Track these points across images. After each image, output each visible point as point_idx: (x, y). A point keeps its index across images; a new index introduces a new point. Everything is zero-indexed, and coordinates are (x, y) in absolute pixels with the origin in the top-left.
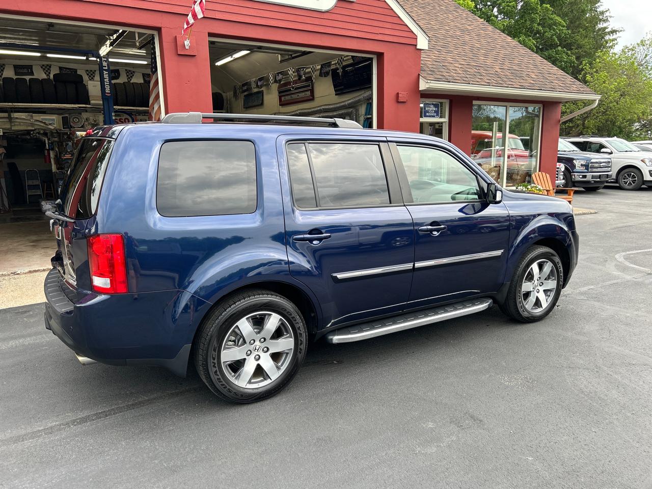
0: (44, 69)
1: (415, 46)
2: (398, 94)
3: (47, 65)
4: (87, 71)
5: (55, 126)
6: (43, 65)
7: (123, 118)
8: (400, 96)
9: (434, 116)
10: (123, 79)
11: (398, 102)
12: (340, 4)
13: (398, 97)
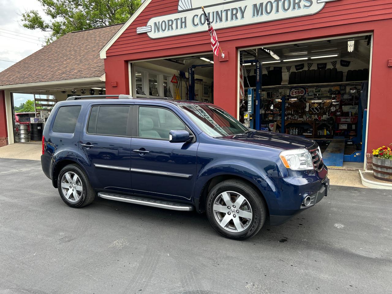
0: (267, 69)
3: (269, 67)
4: (287, 67)
5: (264, 97)
6: (267, 67)
7: (300, 91)
8: (389, 61)
10: (306, 68)
11: (389, 67)
12: (328, 5)
13: (388, 63)
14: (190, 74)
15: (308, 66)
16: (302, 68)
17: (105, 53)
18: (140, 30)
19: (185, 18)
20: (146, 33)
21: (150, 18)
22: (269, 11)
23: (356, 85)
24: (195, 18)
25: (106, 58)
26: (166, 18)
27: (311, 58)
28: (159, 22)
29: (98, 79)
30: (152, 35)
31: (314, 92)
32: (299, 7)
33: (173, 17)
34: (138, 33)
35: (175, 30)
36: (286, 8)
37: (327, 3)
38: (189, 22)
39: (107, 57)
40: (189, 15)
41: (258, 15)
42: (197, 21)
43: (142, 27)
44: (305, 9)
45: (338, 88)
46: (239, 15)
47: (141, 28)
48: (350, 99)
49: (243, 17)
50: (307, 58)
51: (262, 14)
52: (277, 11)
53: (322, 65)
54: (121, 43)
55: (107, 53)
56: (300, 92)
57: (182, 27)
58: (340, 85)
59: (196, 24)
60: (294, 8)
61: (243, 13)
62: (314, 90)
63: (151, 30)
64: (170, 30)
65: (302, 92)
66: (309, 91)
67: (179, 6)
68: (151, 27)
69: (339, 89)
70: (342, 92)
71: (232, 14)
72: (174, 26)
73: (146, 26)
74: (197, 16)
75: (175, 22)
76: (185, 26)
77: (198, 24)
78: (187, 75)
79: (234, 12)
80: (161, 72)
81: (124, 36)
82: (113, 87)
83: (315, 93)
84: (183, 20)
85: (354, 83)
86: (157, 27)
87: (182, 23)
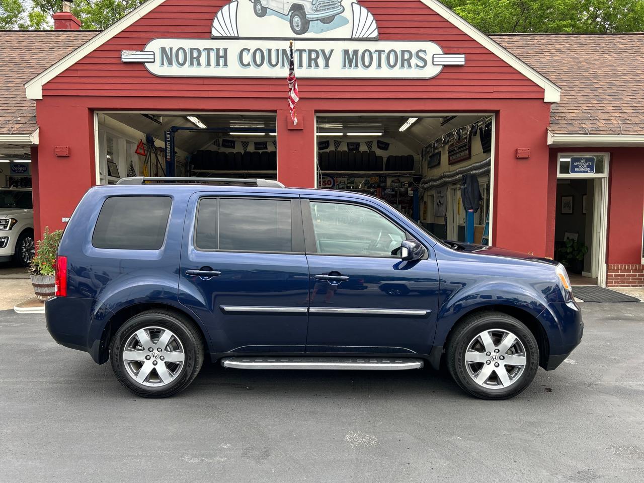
1: (542, 100)
2: (517, 150)
7: (327, 180)
8: (518, 152)
9: (587, 172)
10: (332, 148)
11: (517, 158)
12: (447, 70)
13: (517, 153)
14: (168, 141)
15: (335, 145)
16: (327, 147)
17: (41, 88)
18: (128, 56)
19: (225, 50)
20: (142, 64)
21: (152, 39)
22: (367, 63)
23: (399, 176)
24: (245, 53)
25: (41, 98)
26: (188, 44)
27: (348, 134)
28: (171, 49)
29: (28, 138)
30: (156, 69)
31: (346, 183)
32: (410, 66)
33: (201, 44)
34: (123, 60)
35: (205, 67)
36: (392, 63)
37: (445, 66)
38: (233, 57)
39: (43, 96)
40: (234, 48)
41: (350, 66)
42: (247, 58)
43: (134, 52)
44: (417, 70)
45: (376, 179)
46: (321, 61)
47: (131, 52)
48: (392, 195)
49: (327, 65)
50: (341, 134)
51: (357, 66)
52: (379, 65)
53: (354, 145)
54: (80, 74)
55: (45, 88)
56: (326, 182)
57: (218, 64)
58: (380, 176)
59: (245, 63)
60: (403, 66)
61: (327, 60)
62: (345, 179)
63: (154, 59)
64: (195, 66)
65: (329, 183)
66: (339, 181)
67: (213, 28)
68: (154, 55)
69: (378, 181)
70: (382, 185)
71: (310, 59)
72: (203, 59)
73: (142, 50)
74: (249, 50)
75: (204, 54)
76: (226, 64)
77: (249, 64)
78: (159, 143)
79: (313, 56)
80: (123, 133)
81: (88, 61)
82: (58, 156)
83: (348, 185)
84: (221, 53)
85: (398, 173)
86: (167, 57)
87: (218, 57)
